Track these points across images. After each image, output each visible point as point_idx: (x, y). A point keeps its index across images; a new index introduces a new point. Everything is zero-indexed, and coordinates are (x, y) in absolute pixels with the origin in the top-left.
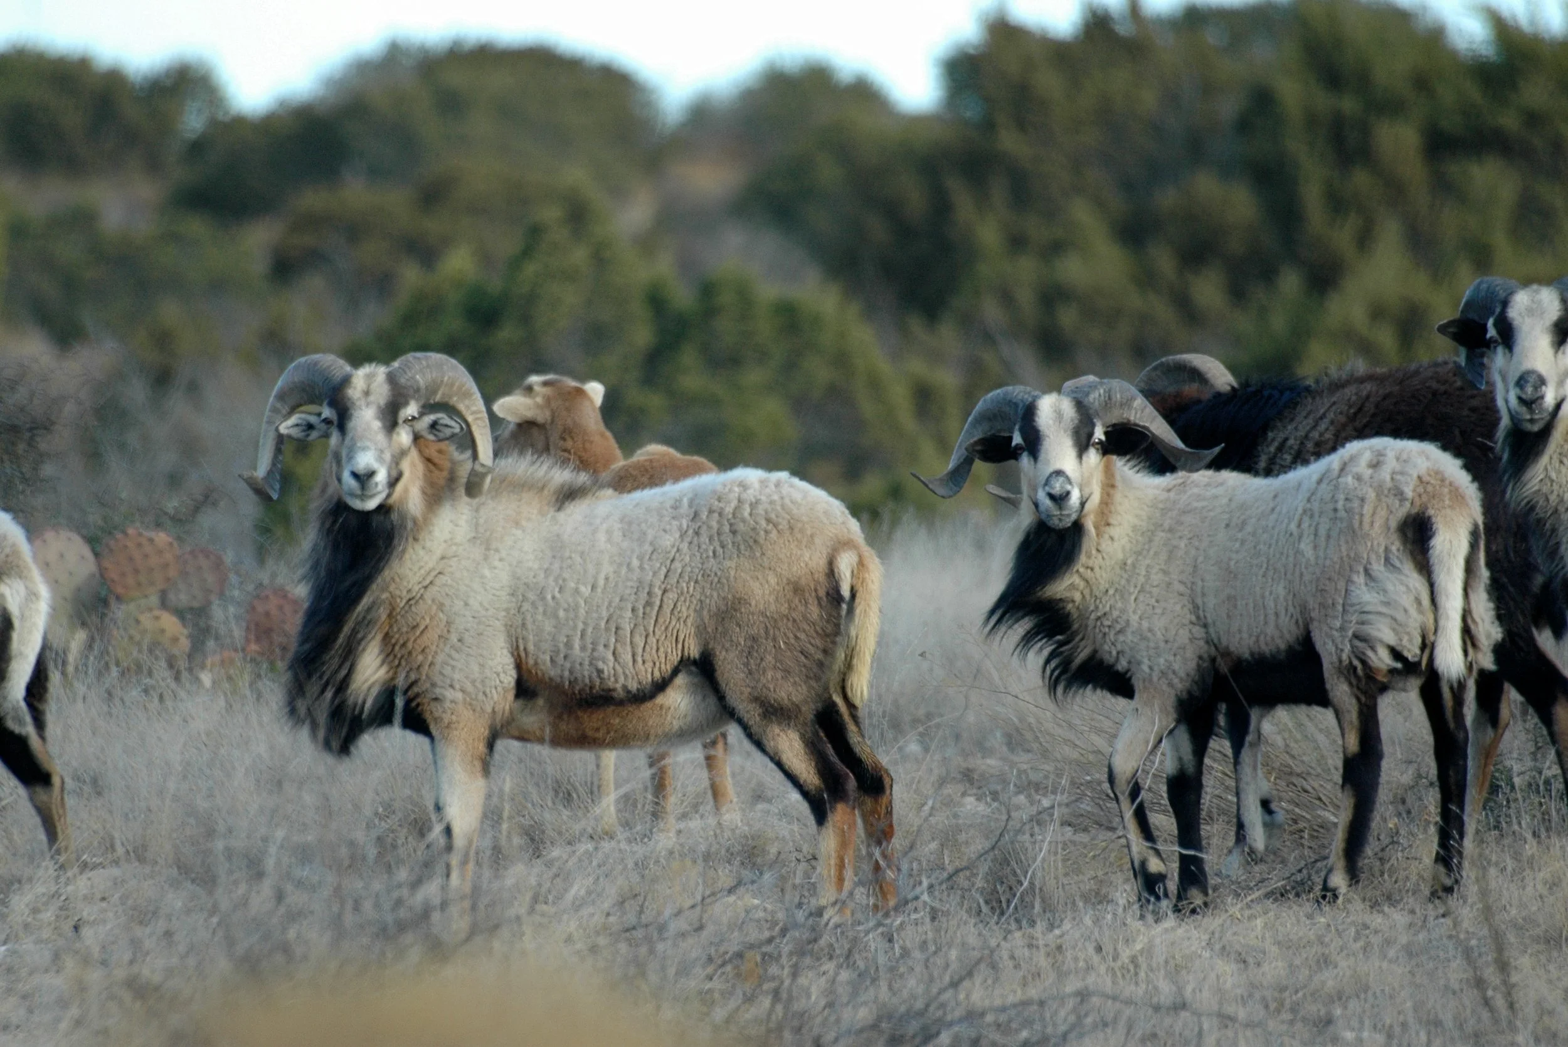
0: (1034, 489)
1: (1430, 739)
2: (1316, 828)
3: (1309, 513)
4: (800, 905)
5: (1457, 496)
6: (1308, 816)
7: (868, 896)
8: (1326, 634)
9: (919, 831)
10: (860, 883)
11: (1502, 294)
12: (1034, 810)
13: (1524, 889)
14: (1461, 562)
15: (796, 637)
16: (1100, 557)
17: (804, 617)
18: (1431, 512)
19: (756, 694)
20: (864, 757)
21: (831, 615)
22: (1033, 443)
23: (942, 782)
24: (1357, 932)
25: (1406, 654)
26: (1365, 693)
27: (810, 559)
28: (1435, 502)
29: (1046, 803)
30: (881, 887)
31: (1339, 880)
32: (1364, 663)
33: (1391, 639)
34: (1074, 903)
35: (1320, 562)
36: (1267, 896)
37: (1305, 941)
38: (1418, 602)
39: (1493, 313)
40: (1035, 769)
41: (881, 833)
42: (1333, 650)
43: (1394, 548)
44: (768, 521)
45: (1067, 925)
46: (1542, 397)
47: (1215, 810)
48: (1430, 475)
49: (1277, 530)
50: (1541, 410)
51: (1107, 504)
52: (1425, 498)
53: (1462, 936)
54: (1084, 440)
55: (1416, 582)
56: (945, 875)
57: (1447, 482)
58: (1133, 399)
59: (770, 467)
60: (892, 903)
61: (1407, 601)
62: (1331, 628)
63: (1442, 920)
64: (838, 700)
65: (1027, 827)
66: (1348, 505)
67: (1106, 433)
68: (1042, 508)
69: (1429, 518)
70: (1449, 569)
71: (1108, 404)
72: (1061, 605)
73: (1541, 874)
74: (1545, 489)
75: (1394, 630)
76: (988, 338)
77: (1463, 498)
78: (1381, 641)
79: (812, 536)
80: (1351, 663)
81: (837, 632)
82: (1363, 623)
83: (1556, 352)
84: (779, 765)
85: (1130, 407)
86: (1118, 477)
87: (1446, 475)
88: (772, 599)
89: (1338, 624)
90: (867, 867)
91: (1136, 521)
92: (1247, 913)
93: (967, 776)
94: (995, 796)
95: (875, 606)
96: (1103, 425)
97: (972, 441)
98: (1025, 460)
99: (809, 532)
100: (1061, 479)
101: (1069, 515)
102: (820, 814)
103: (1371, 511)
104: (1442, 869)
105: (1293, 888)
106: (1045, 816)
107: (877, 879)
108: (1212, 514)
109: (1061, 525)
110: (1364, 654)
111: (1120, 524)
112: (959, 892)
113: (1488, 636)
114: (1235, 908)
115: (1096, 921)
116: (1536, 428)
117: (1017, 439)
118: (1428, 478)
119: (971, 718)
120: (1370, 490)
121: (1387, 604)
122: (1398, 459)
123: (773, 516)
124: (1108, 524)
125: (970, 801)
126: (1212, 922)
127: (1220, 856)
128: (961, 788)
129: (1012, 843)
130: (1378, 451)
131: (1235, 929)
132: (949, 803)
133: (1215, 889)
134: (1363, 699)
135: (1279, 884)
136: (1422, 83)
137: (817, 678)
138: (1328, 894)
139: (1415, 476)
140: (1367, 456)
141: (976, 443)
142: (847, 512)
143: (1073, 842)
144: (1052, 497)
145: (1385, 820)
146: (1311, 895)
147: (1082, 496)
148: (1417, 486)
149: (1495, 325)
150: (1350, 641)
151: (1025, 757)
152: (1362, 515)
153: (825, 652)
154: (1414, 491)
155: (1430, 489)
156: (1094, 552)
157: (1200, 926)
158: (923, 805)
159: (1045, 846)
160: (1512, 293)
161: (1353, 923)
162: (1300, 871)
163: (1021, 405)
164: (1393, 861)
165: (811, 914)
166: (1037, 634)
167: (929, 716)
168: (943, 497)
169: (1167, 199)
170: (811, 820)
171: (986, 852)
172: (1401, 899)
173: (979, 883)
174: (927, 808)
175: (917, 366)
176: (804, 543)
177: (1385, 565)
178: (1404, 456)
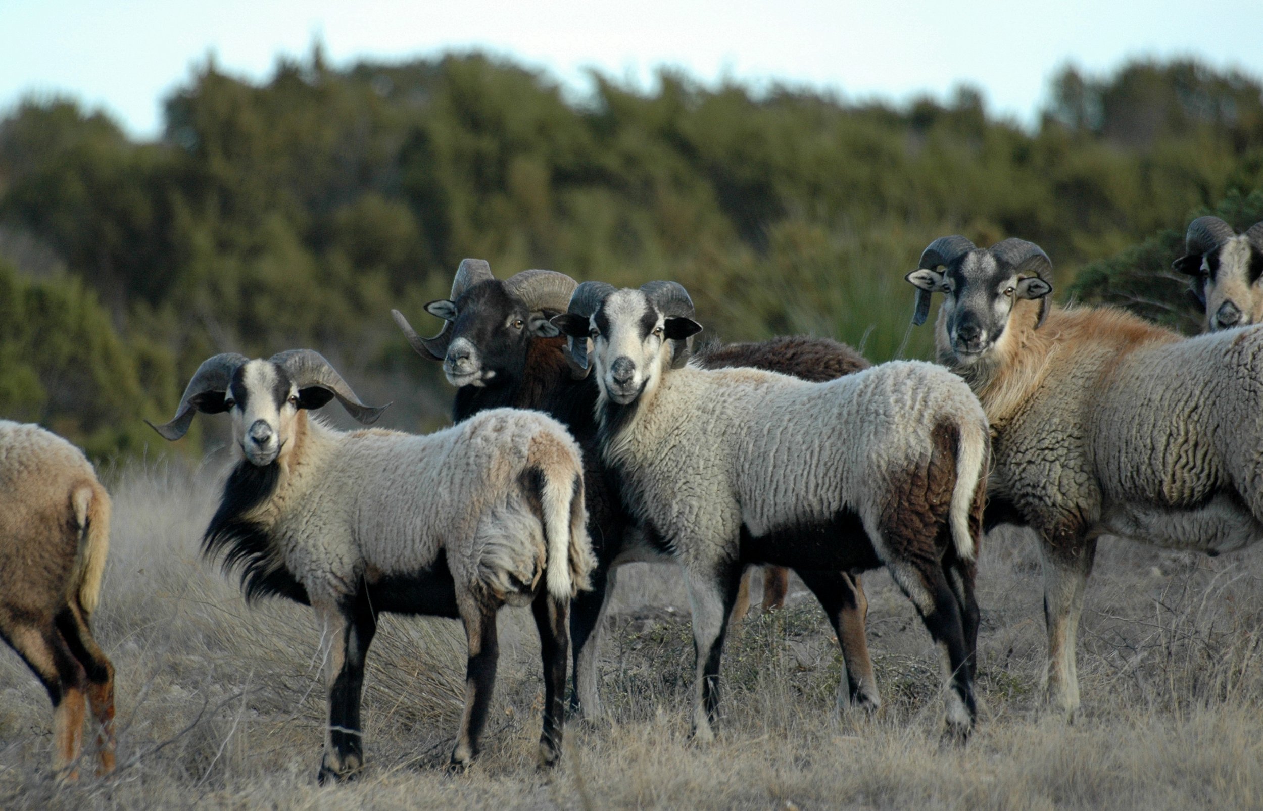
0: (242, 434)
1: (538, 643)
2: (449, 713)
3: (447, 465)
4: (37, 770)
5: (563, 453)
6: (442, 704)
7: (92, 763)
8: (459, 560)
9: (135, 712)
10: (86, 753)
11: (601, 295)
12: (227, 696)
13: (609, 763)
14: (567, 506)
15: (41, 557)
16: (290, 490)
17: (48, 539)
18: (543, 466)
19: (7, 600)
20: (92, 651)
21: (69, 540)
22: (242, 398)
23: (154, 673)
24: (479, 796)
25: (521, 578)
26: (487, 606)
27: (54, 494)
28: (546, 459)
29: (236, 691)
30: (103, 757)
31: (463, 753)
32: (488, 585)
33: (510, 566)
34: (256, 771)
35: (455, 504)
36: (409, 766)
37: (437, 803)
38: (532, 536)
39: (594, 311)
40: (229, 664)
41: (104, 713)
42: (465, 573)
43: (514, 495)
44: (21, 463)
45: (250, 788)
46: (631, 378)
47: (369, 699)
48: (541, 437)
49: (424, 476)
50: (631, 388)
51: (299, 447)
52: (538, 455)
53: (560, 800)
54: (282, 398)
55: (531, 521)
56: (154, 747)
57: (555, 443)
58: (321, 365)
59: (22, 420)
60: (111, 769)
61: (523, 536)
62: (463, 556)
63: (545, 788)
64: (72, 606)
65: (220, 710)
66: (478, 461)
67: (300, 392)
68: (247, 450)
69: (542, 471)
70: (557, 511)
71: (302, 368)
72: (260, 528)
73: (624, 752)
74: (633, 449)
75: (513, 558)
76: (200, 321)
77: (568, 454)
78: (502, 568)
79: (56, 476)
80: (478, 584)
81: (74, 553)
82: (488, 553)
83: (643, 342)
84: (24, 657)
85: (319, 371)
86: (308, 426)
87: (555, 437)
88: (23, 525)
89: (470, 553)
90: (92, 740)
91: (319, 463)
92: (393, 780)
93: (174, 668)
94: (196, 684)
95: (105, 532)
96: (298, 385)
97: (193, 395)
98: (235, 411)
99: (53, 473)
100: (263, 427)
101: (269, 455)
102: (56, 699)
103: (496, 466)
104: (545, 747)
105: (430, 761)
106: (235, 701)
107: (100, 751)
108: (375, 460)
109: (263, 463)
110: (489, 578)
111: (308, 464)
112: (165, 761)
113: (587, 564)
114: (383, 776)
115: (274, 785)
116: (627, 402)
117: (229, 395)
118: (541, 440)
119: (179, 623)
120: (495, 449)
121: (507, 537)
122: (517, 425)
123: (24, 459)
124: (299, 463)
125: (176, 689)
126: (364, 787)
127: (373, 735)
128: (168, 678)
129: (209, 722)
130: (502, 418)
131: (381, 793)
132: (157, 690)
133: (368, 761)
134: (485, 611)
135: (419, 757)
136: (543, 129)
137: (57, 589)
138: (456, 764)
139: (530, 438)
140: (493, 423)
141: (197, 397)
142: (83, 457)
143: (258, 723)
144: (255, 440)
145: (502, 708)
146: (444, 767)
147: (279, 441)
148: (531, 446)
149: (596, 319)
150: (478, 566)
151: (220, 654)
152: (489, 469)
153: (64, 568)
154: (529, 450)
155: (542, 448)
156: (286, 485)
157: (355, 790)
158: (138, 691)
159: (235, 725)
160: (608, 295)
161: (475, 788)
162: (435, 747)
163: (233, 368)
164: (508, 740)
165: (46, 778)
166: (240, 551)
167: (145, 620)
168: (169, 440)
169: (343, 214)
170: (47, 701)
171: (187, 730)
172: (514, 771)
173: (181, 754)
174: (141, 694)
175: (142, 342)
176: (49, 482)
177: (507, 508)
178: (522, 422)
